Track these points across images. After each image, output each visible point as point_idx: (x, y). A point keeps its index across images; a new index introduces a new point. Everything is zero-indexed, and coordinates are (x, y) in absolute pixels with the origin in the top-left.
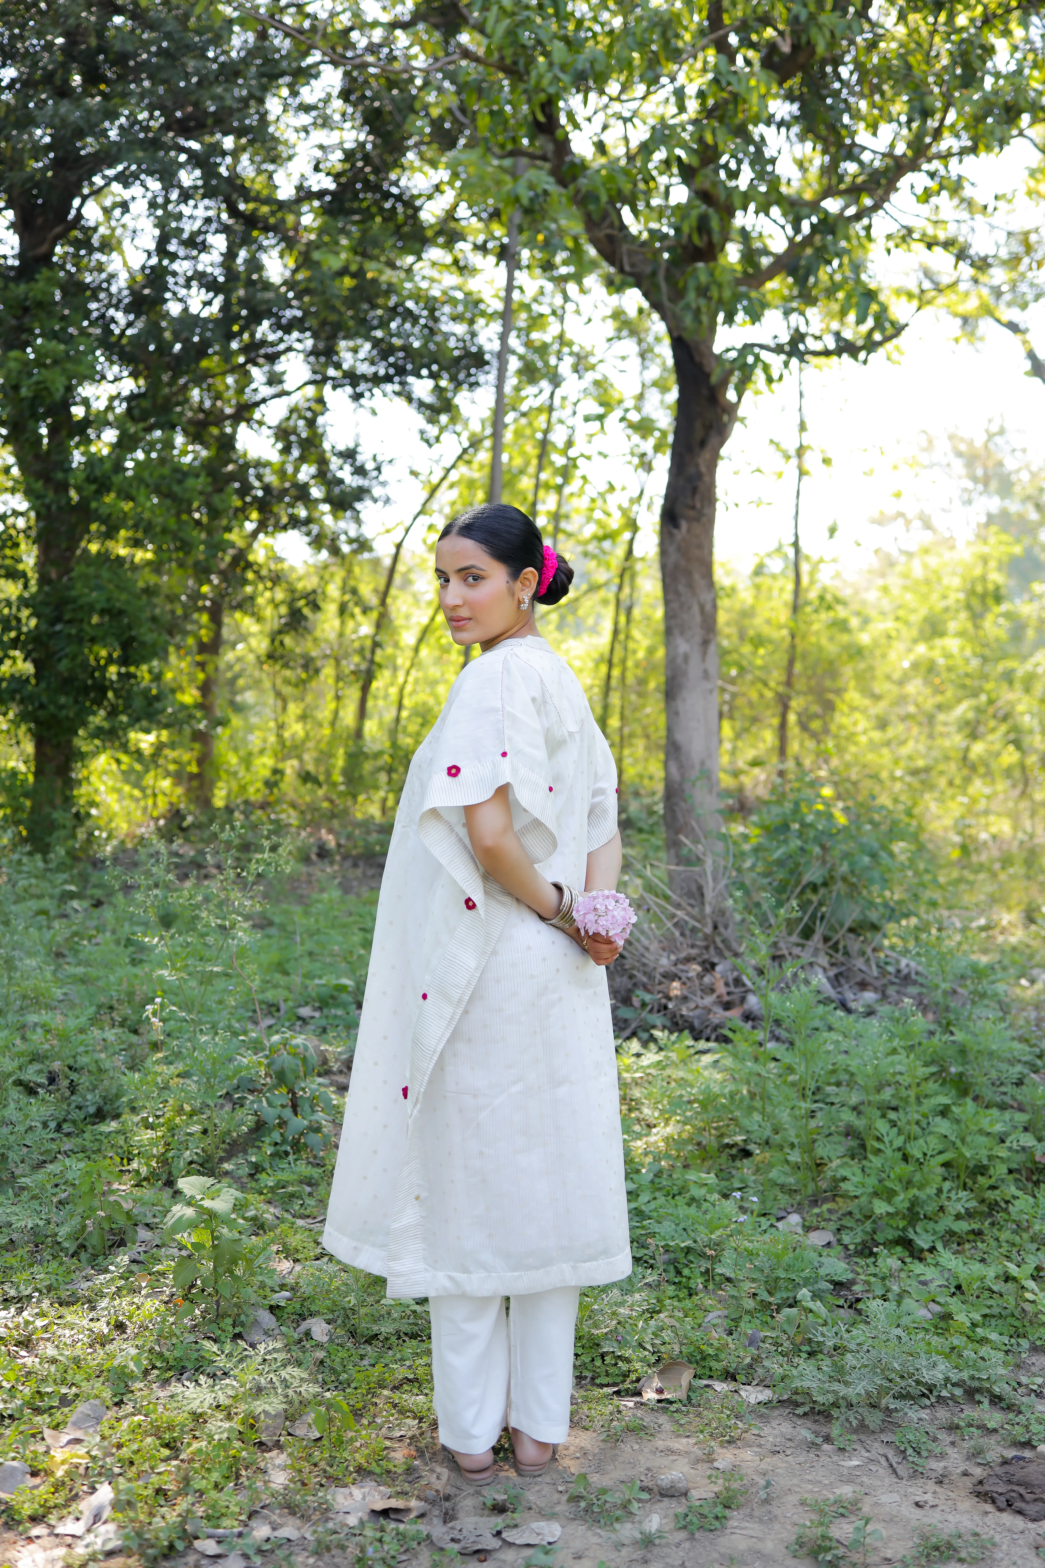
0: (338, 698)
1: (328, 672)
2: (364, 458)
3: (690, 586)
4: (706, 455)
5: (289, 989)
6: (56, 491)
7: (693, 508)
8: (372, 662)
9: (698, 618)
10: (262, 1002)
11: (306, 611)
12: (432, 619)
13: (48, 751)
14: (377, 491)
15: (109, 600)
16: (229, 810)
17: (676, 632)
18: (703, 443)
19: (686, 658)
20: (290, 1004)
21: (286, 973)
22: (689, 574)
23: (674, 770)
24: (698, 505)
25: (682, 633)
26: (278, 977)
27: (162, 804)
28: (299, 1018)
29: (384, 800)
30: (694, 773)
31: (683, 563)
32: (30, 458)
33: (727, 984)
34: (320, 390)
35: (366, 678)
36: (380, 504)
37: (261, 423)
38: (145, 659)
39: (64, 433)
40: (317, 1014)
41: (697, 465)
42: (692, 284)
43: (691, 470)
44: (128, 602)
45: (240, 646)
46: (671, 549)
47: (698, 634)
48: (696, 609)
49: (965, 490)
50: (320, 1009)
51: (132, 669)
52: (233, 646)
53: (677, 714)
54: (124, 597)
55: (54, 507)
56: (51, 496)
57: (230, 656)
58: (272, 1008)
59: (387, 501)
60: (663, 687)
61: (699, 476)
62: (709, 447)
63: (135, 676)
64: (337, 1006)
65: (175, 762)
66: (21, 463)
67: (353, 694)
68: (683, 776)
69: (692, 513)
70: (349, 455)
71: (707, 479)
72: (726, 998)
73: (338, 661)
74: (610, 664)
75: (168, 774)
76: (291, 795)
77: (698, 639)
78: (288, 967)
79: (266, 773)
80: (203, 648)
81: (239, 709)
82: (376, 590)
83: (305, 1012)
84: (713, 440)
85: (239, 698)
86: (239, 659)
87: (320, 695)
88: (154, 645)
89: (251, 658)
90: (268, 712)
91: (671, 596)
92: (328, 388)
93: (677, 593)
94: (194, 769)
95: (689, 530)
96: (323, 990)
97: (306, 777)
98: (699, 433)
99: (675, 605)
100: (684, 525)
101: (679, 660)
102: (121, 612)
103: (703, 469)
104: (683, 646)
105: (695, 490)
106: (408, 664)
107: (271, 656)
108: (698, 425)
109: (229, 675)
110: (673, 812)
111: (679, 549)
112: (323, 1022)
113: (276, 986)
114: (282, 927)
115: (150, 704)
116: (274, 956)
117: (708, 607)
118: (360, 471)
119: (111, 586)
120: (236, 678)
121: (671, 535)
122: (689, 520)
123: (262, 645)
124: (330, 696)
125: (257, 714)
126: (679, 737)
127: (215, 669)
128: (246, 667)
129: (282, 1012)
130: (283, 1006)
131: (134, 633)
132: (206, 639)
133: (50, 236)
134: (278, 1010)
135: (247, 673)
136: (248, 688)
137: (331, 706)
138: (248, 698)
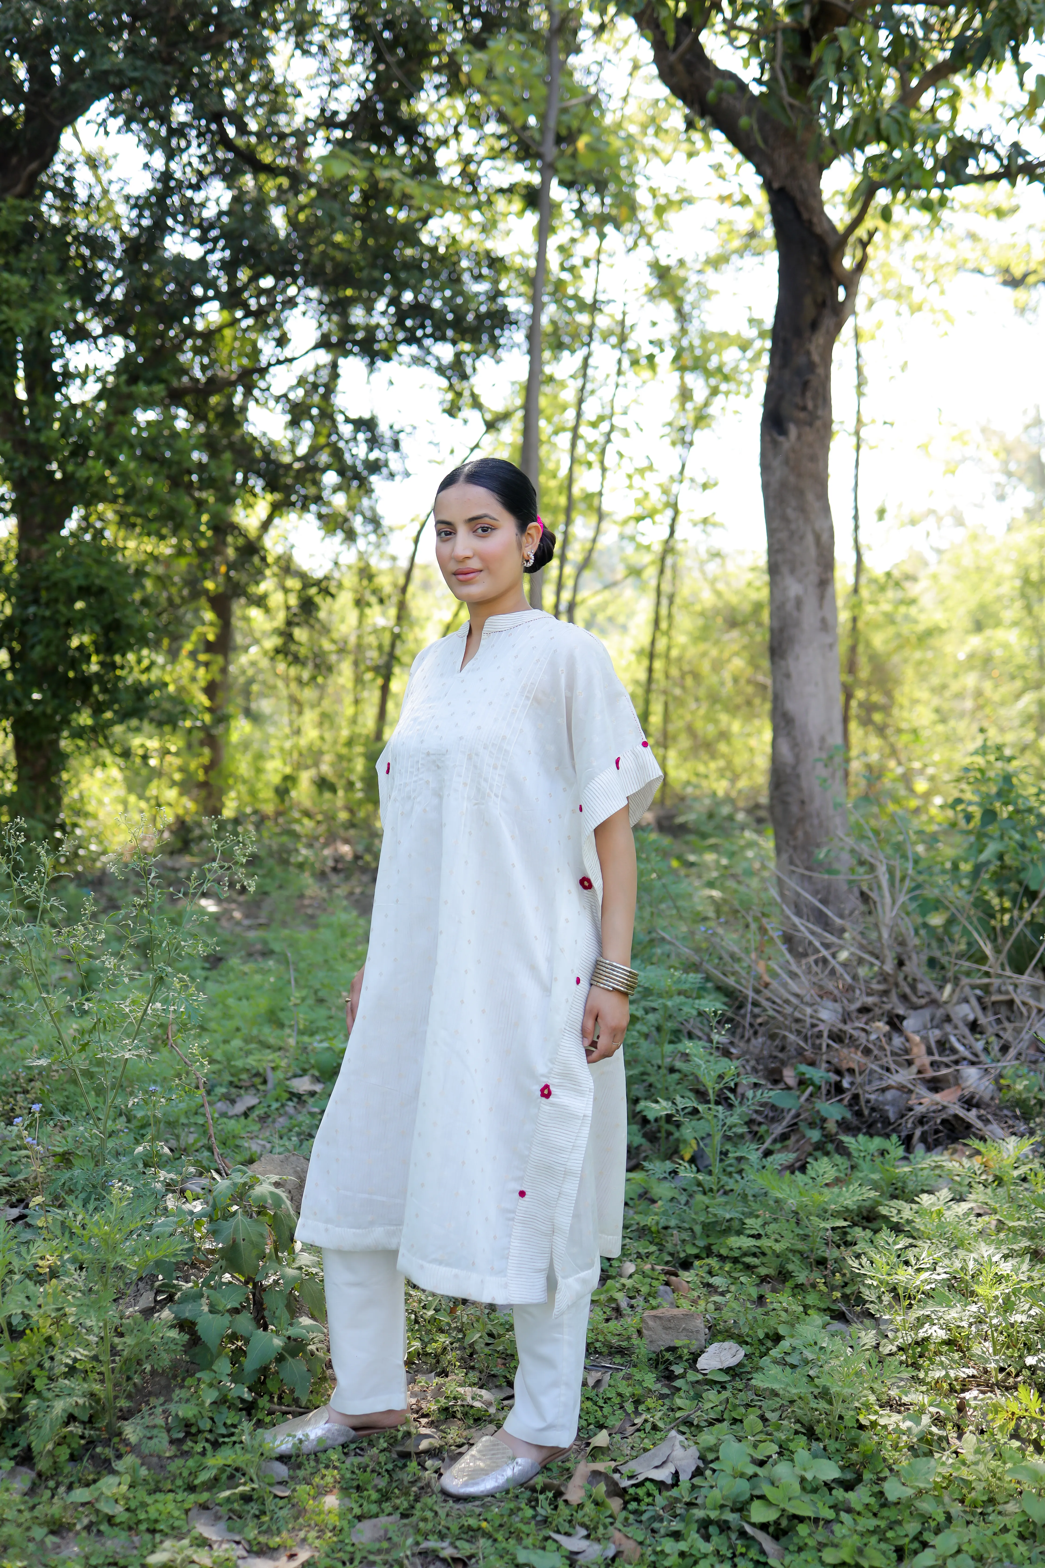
0: (357, 702)
1: (345, 673)
2: (381, 428)
3: (802, 509)
4: (819, 339)
7: (804, 408)
8: (392, 655)
9: (813, 552)
10: (246, 1071)
11: (318, 599)
12: (456, 615)
13: (28, 754)
14: (394, 465)
15: (87, 576)
16: (236, 821)
17: (785, 570)
18: (814, 326)
19: (799, 603)
20: (280, 1075)
21: (279, 1026)
22: (800, 493)
23: (785, 749)
24: (810, 405)
25: (792, 571)
26: (269, 1032)
27: (168, 816)
28: (293, 1095)
30: (814, 754)
31: (792, 479)
33: (930, 1052)
34: (333, 358)
35: (385, 671)
36: (398, 479)
37: (266, 393)
38: (133, 647)
40: (318, 1088)
41: (808, 353)
42: (829, 57)
43: (801, 360)
44: (109, 578)
45: (254, 650)
46: (776, 463)
47: (813, 573)
48: (810, 539)
49: (998, 484)
51: (117, 658)
52: (246, 649)
53: (788, 676)
54: (104, 572)
57: (244, 660)
59: (408, 474)
60: (767, 644)
61: (811, 367)
62: (823, 330)
63: (121, 666)
65: (180, 769)
67: (372, 696)
68: (797, 757)
69: (802, 415)
70: (365, 424)
71: (820, 371)
72: (930, 1073)
73: (356, 663)
74: (652, 656)
75: (173, 783)
76: (307, 803)
77: (813, 578)
78: (281, 1016)
79: (276, 779)
80: (210, 647)
81: (254, 717)
82: (395, 585)
83: (302, 1084)
84: (828, 321)
85: (253, 705)
86: (253, 664)
87: (338, 699)
89: (263, 659)
90: (285, 719)
91: (776, 524)
93: (785, 519)
94: (201, 776)
95: (799, 437)
97: (323, 784)
98: (809, 311)
99: (783, 535)
100: (793, 431)
101: (790, 606)
102: (102, 591)
103: (816, 358)
104: (794, 588)
105: (805, 385)
107: (280, 652)
108: (808, 301)
109: (242, 680)
110: (785, 803)
111: (787, 462)
113: (263, 1047)
115: (140, 699)
117: (825, 537)
118: (376, 444)
119: (89, 561)
120: (249, 683)
121: (775, 444)
122: (798, 423)
123: (272, 641)
124: (348, 701)
125: (272, 723)
126: (791, 706)
127: (224, 671)
128: (260, 671)
129: (270, 1085)
130: (272, 1077)
131: (117, 615)
132: (211, 637)
133: (25, 174)
134: (265, 1082)
135: (260, 677)
136: (262, 695)
137: (350, 711)
138: (265, 706)
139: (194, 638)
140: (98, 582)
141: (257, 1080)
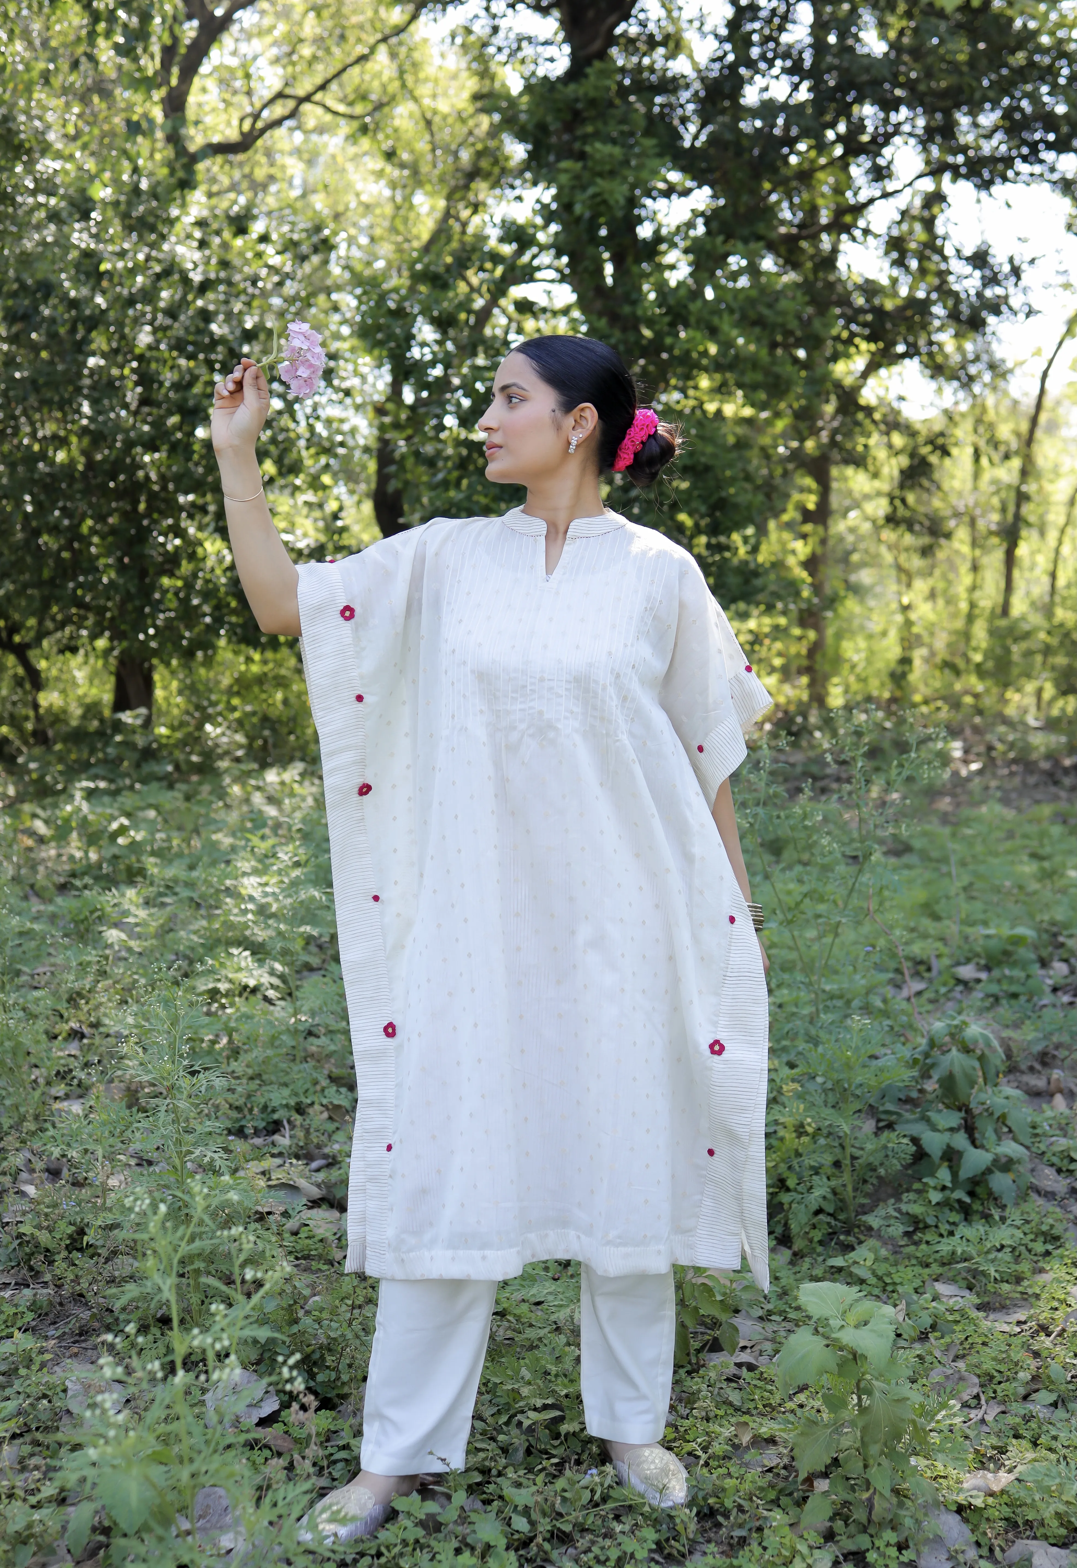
0: (975, 568)
1: (962, 538)
2: (999, 259)
5: (943, 939)
6: (624, 330)
8: (1017, 517)
10: (907, 958)
11: (934, 459)
14: (1015, 302)
16: (847, 710)
20: (946, 961)
21: (936, 918)
26: (927, 923)
28: (959, 981)
29: (1039, 692)
32: (591, 294)
34: (938, 184)
36: (1021, 316)
37: (866, 232)
38: (739, 526)
39: (630, 259)
40: (983, 976)
44: (714, 456)
45: (852, 514)
50: (988, 968)
51: (722, 539)
52: (844, 515)
54: (709, 449)
55: (621, 348)
56: (617, 334)
57: (840, 526)
58: (921, 967)
59: (1030, 311)
63: (727, 548)
64: (1014, 964)
65: (780, 654)
66: (582, 303)
67: (995, 559)
70: (980, 259)
73: (973, 523)
75: (772, 669)
78: (937, 908)
79: (889, 663)
80: (807, 516)
81: (856, 590)
83: (967, 972)
85: (853, 578)
86: (852, 530)
87: (952, 567)
88: (749, 507)
89: (866, 527)
90: (889, 592)
92: (947, 177)
94: (804, 660)
96: (992, 943)
97: (942, 665)
102: (707, 469)
106: (1062, 520)
107: (891, 520)
109: (840, 548)
112: (994, 988)
113: (925, 936)
114: (925, 856)
115: (747, 582)
116: (920, 895)
118: (992, 280)
120: (849, 553)
123: (880, 508)
124: (964, 568)
125: (876, 596)
127: (823, 542)
128: (860, 538)
129: (934, 972)
130: (936, 964)
131: (723, 494)
132: (811, 506)
133: (604, 28)
134: (929, 969)
135: (862, 546)
136: (863, 564)
137: (967, 579)
138: (865, 577)
139: (790, 507)
140: (703, 460)
141: (922, 968)
